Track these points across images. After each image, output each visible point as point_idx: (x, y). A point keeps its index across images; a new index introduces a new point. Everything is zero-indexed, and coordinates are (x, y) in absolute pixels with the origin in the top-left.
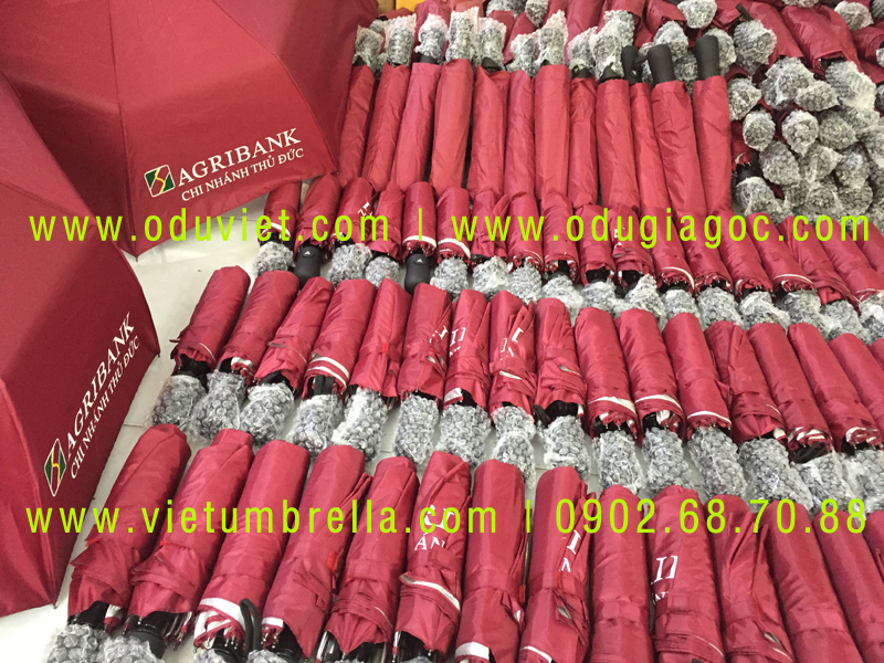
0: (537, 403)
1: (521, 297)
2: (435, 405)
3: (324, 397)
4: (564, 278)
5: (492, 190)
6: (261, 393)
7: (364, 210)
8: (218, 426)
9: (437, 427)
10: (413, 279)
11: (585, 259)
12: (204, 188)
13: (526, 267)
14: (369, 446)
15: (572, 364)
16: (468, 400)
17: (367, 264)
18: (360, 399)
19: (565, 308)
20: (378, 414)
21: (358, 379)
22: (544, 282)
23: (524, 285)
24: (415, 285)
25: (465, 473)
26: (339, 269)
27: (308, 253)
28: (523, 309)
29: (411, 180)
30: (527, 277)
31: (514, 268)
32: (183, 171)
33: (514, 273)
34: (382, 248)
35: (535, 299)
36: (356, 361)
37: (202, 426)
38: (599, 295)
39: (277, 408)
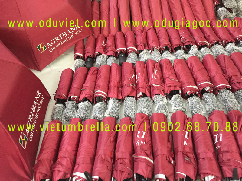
0: (166, 92)
1: (155, 60)
2: (134, 99)
3: (100, 103)
4: (167, 52)
5: (140, 29)
6: (82, 105)
7: (103, 44)
8: (70, 118)
9: (136, 106)
10: (121, 61)
11: (173, 44)
12: (55, 47)
13: (155, 51)
14: (116, 115)
15: (175, 78)
16: (144, 95)
17: (107, 60)
18: (111, 101)
19: (169, 61)
20: (117, 105)
21: (110, 96)
22: (161, 54)
23: (156, 56)
24: (122, 63)
25: (148, 119)
26: (99, 63)
27: (89, 60)
28: (156, 64)
29: (116, 32)
30: (156, 54)
31: (151, 52)
32: (48, 43)
33: (152, 53)
34: (110, 54)
35: (159, 60)
36: (108, 89)
37: (66, 119)
38: (180, 55)
39: (87, 109)
